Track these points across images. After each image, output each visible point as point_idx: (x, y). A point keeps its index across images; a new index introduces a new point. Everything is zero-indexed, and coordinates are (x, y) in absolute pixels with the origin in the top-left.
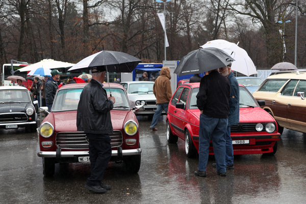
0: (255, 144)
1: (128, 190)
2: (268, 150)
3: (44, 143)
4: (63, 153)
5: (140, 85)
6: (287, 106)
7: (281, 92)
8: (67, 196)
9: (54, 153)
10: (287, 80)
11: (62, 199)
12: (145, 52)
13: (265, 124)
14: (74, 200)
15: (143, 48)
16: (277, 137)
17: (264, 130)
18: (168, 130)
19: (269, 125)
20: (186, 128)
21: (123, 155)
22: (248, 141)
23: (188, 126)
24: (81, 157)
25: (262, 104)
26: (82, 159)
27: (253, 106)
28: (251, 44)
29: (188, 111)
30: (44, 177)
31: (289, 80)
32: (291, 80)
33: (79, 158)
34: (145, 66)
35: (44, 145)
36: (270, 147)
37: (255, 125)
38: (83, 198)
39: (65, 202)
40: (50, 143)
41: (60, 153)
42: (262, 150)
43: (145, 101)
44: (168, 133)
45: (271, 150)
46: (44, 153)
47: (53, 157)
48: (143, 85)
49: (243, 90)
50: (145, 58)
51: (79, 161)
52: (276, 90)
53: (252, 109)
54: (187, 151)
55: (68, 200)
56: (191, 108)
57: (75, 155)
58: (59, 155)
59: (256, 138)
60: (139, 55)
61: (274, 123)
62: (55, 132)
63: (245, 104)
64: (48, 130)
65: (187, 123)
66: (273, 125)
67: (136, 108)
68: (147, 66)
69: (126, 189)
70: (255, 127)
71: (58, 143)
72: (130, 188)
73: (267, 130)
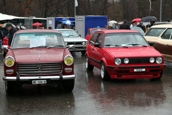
0: (149, 71)
1: (68, 104)
2: (157, 75)
3: (8, 71)
4: (21, 78)
5: (64, 31)
6: (166, 46)
7: (161, 37)
8: (27, 108)
9: (15, 78)
10: (165, 28)
11: (23, 111)
12: (60, 10)
13: (155, 58)
14: (32, 111)
15: (59, 7)
16: (163, 67)
17: (155, 62)
18: (86, 62)
19: (158, 58)
20: (102, 61)
21: (63, 79)
22: (145, 69)
23: (104, 59)
24: (34, 81)
25: (151, 44)
26: (35, 82)
27: (146, 46)
28: (129, 6)
29: (103, 49)
30: (7, 94)
31: (166, 29)
32: (168, 28)
33: (33, 81)
34: (63, 19)
35: (8, 73)
36: (159, 73)
37: (149, 59)
38: (38, 109)
39: (26, 113)
40: (12, 71)
41: (19, 78)
42: (153, 76)
43: (67, 42)
44: (87, 64)
45: (159, 75)
46: (8, 78)
47: (14, 80)
48: (65, 32)
49: (139, 35)
50: (60, 14)
51: (33, 83)
52: (158, 35)
53: (145, 48)
54: (103, 76)
55: (28, 111)
56: (105, 47)
57: (30, 79)
58: (18, 79)
59: (149, 67)
60: (56, 12)
61: (161, 57)
62: (15, 63)
63: (141, 44)
64: (10, 62)
65: (102, 57)
66: (161, 58)
67: (69, 47)
68: (64, 19)
69: (67, 103)
70: (149, 60)
71: (18, 71)
72: (69, 102)
73: (157, 62)
